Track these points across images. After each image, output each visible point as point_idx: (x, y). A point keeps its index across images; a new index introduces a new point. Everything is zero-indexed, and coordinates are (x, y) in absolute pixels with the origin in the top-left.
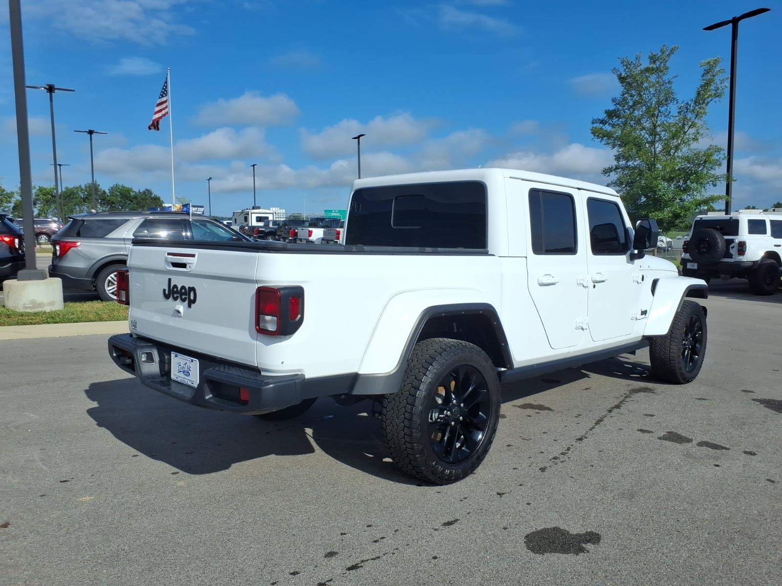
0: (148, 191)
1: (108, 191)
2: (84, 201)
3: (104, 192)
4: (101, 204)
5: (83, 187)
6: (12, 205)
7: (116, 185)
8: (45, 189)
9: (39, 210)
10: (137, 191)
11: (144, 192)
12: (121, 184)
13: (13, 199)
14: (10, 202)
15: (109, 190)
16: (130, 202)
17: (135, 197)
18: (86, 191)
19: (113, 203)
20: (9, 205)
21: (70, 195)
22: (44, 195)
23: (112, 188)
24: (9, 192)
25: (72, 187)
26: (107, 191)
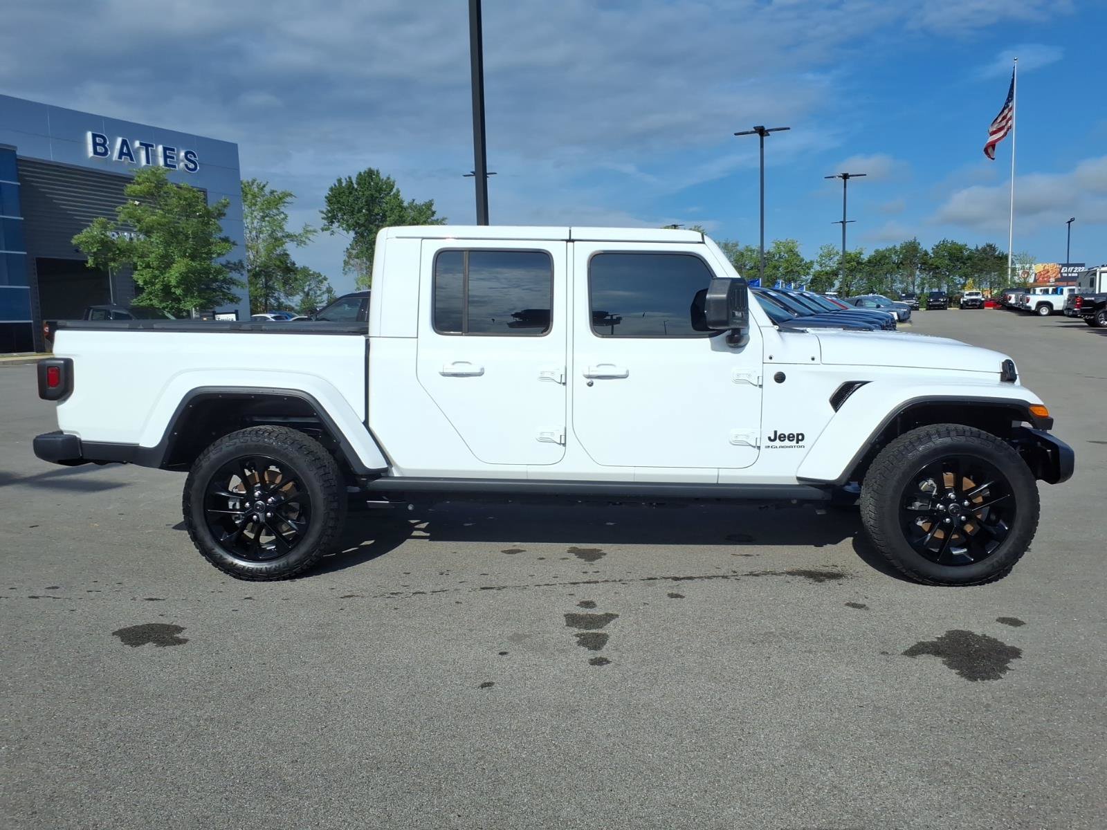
0: (990, 246)
1: (932, 251)
2: (898, 267)
3: (926, 254)
4: (921, 269)
5: (898, 248)
6: (810, 277)
7: (944, 241)
8: (850, 254)
9: (840, 282)
10: (973, 248)
11: (984, 250)
12: (950, 241)
13: (812, 270)
14: (808, 274)
15: (933, 249)
16: (962, 264)
17: (969, 258)
18: (901, 252)
19: (937, 268)
20: (808, 277)
21: (880, 259)
22: (848, 262)
23: (937, 247)
24: (808, 261)
25: (884, 249)
26: (930, 252)
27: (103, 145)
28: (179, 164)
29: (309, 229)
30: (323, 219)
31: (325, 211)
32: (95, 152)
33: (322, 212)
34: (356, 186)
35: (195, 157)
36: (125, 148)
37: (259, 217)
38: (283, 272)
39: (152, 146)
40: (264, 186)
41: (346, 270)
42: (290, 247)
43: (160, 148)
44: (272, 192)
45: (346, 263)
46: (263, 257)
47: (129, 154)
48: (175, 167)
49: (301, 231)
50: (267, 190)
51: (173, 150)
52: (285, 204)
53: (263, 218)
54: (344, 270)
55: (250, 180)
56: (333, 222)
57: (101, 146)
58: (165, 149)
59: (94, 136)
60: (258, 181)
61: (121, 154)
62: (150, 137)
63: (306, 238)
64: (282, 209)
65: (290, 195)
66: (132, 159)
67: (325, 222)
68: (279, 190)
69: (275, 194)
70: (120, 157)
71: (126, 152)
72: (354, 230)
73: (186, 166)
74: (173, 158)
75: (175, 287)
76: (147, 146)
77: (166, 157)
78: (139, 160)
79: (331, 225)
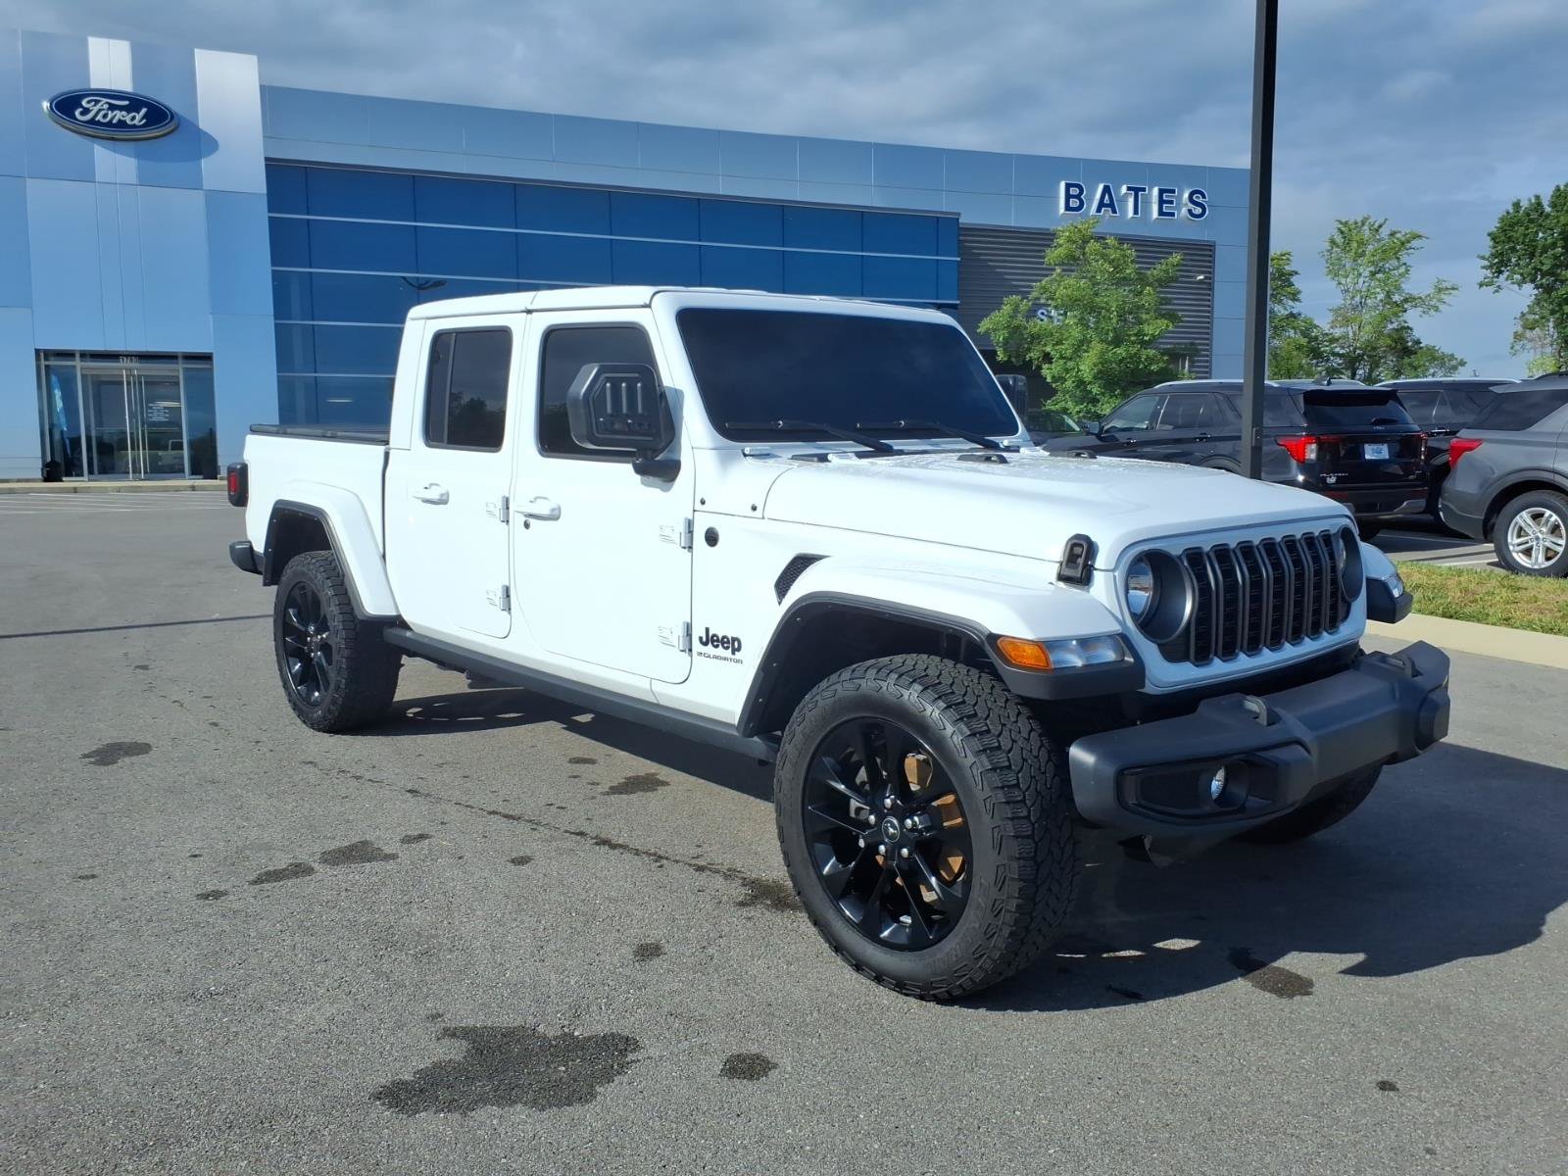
27: (1078, 197)
28: (1179, 211)
29: (1444, 285)
30: (1483, 267)
31: (1487, 255)
32: (1068, 208)
33: (1483, 258)
34: (1548, 209)
35: (1204, 197)
36: (1107, 197)
37: (1367, 273)
38: (1398, 357)
39: (1144, 190)
40: (1380, 226)
41: (1517, 347)
42: (1412, 317)
43: (1156, 191)
44: (1392, 234)
45: (1518, 337)
46: (1365, 335)
47: (1111, 205)
48: (1173, 214)
49: (1431, 291)
50: (1384, 232)
51: (1173, 191)
52: (1410, 251)
53: (1373, 274)
54: (1512, 348)
55: (1359, 220)
56: (1500, 272)
57: (1076, 197)
58: (1161, 192)
59: (1068, 186)
60: (1371, 220)
61: (1101, 205)
62: (1138, 177)
63: (1440, 300)
64: (1405, 258)
65: (1420, 237)
66: (1114, 212)
67: (1488, 273)
68: (1404, 229)
69: (1398, 235)
70: (1099, 210)
71: (1108, 203)
72: (1533, 281)
73: (1190, 211)
74: (1171, 202)
75: (1090, 383)
76: (1136, 190)
77: (1161, 202)
78: (1124, 211)
79: (1498, 277)
